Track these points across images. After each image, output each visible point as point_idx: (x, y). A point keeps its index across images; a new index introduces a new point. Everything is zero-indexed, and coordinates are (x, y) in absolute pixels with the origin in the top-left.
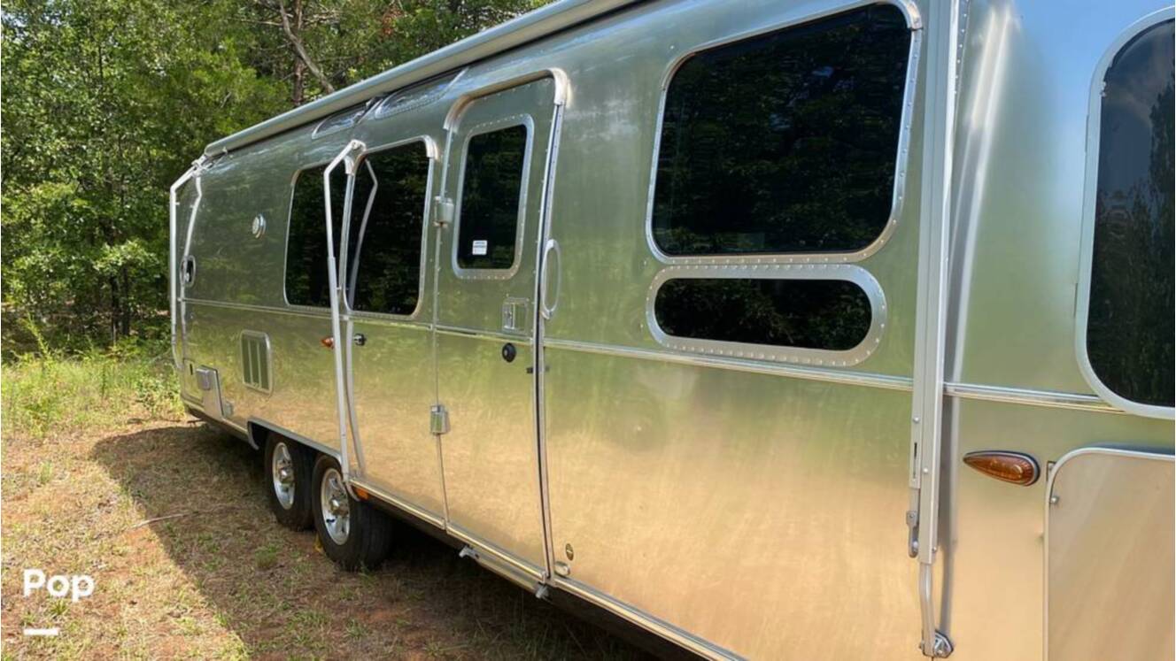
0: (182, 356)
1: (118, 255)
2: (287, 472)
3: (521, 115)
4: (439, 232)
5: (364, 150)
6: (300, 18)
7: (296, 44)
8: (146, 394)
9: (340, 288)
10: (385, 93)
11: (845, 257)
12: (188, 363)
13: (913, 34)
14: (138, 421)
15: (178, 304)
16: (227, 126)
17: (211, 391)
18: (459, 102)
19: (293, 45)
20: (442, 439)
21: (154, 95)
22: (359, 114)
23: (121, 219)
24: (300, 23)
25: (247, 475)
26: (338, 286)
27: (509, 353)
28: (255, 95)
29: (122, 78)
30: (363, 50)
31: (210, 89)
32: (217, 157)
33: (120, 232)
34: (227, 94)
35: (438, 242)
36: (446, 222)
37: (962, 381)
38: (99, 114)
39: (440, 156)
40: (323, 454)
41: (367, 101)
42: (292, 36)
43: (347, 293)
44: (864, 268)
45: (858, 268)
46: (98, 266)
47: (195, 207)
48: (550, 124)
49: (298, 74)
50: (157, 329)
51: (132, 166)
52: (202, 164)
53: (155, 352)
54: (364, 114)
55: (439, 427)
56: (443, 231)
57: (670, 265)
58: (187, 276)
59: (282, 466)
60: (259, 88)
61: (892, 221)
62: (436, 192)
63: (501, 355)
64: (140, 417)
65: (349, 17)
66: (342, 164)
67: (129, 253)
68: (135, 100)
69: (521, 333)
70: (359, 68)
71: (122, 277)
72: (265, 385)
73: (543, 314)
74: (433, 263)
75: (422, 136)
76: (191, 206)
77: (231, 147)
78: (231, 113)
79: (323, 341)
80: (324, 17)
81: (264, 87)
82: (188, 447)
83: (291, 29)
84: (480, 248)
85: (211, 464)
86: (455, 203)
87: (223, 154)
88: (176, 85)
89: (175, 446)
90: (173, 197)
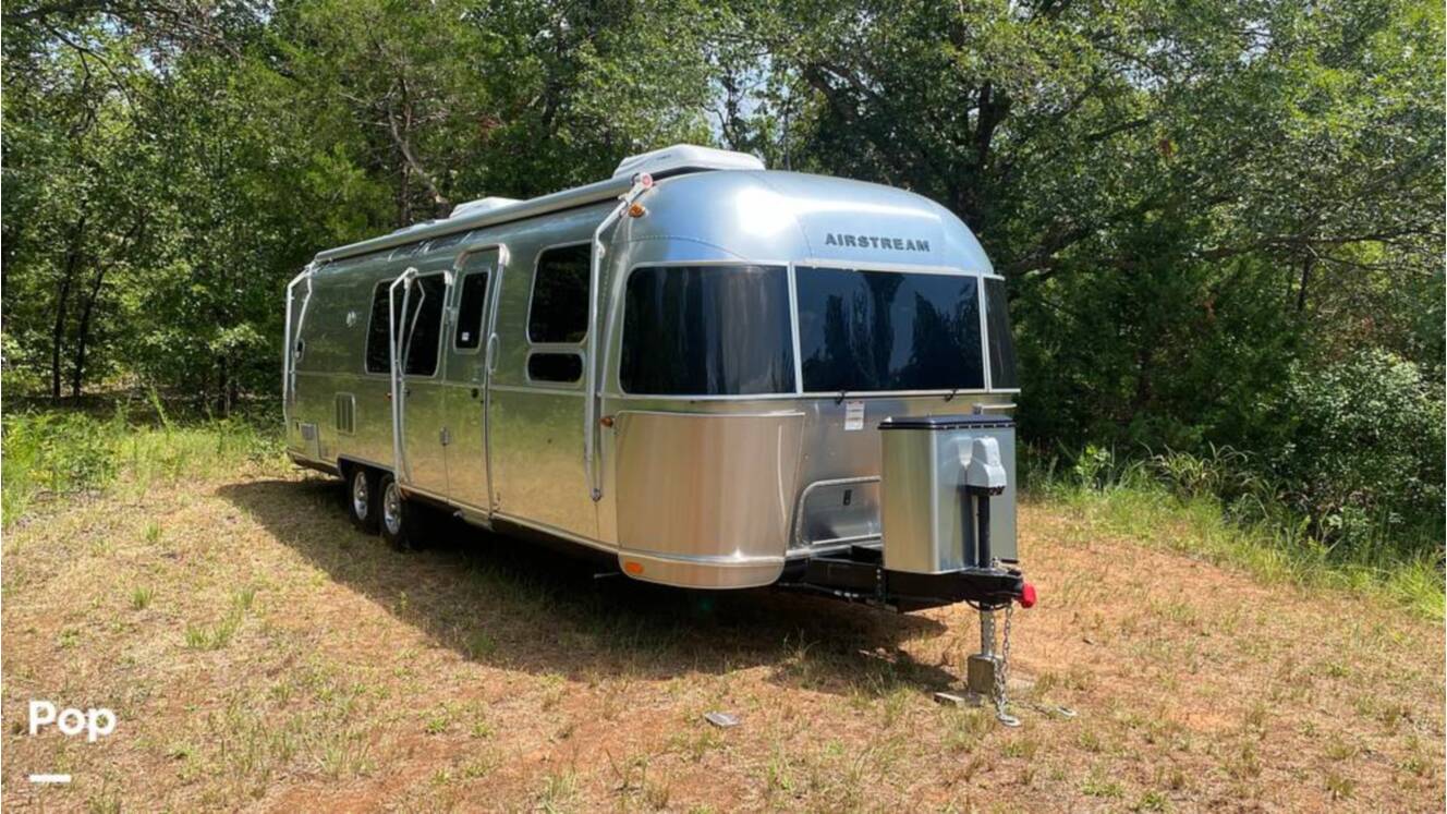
0: (291, 416)
1: (232, 337)
2: (363, 492)
3: (485, 267)
4: (448, 327)
5: (417, 274)
6: (408, 120)
7: (402, 145)
9: (397, 361)
12: (295, 421)
14: (251, 477)
15: (290, 376)
16: (336, 222)
17: (311, 441)
18: (462, 254)
19: (399, 146)
20: (446, 447)
21: (270, 190)
22: (416, 250)
23: (234, 303)
24: (408, 125)
26: (396, 359)
27: (475, 393)
28: (363, 193)
29: (242, 173)
31: (322, 188)
32: (325, 263)
33: (233, 316)
34: (337, 192)
35: (447, 333)
36: (452, 321)
39: (451, 283)
40: (386, 472)
42: (399, 138)
43: (402, 363)
45: (581, 349)
46: (214, 346)
47: (306, 301)
48: (497, 273)
49: (405, 171)
52: (314, 268)
54: (419, 250)
55: (445, 440)
56: (450, 326)
57: (534, 347)
58: (297, 354)
59: (360, 489)
60: (366, 187)
62: (448, 304)
63: (471, 395)
64: (252, 473)
66: (402, 283)
67: (242, 335)
69: (478, 382)
71: (232, 358)
72: (350, 430)
73: (489, 372)
74: (444, 345)
75: (444, 271)
76: (303, 300)
77: (336, 257)
78: (340, 210)
79: (385, 395)
80: (431, 118)
81: (372, 186)
83: (399, 129)
84: (465, 336)
86: (456, 311)
87: (328, 262)
88: (290, 180)
90: (290, 292)
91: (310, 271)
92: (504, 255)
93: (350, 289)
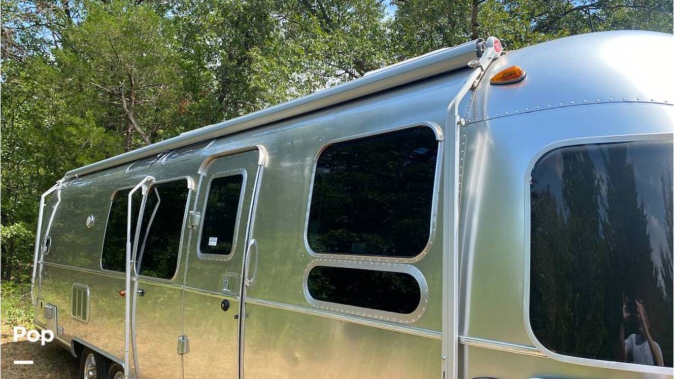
0: (37, 297)
1: (8, 232)
2: (93, 373)
3: (241, 169)
4: (191, 231)
5: (154, 182)
6: (133, 101)
7: (129, 114)
8: (13, 319)
9: (132, 261)
10: (168, 150)
11: (406, 260)
12: (40, 301)
13: (439, 143)
14: (6, 336)
15: (38, 265)
16: (84, 159)
17: (51, 320)
18: (208, 159)
19: (127, 116)
20: (184, 357)
21: (43, 139)
22: (153, 161)
23: (13, 210)
24: (133, 104)
25: (69, 373)
26: (131, 260)
27: (226, 306)
28: (103, 142)
29: (25, 129)
30: (168, 120)
31: (76, 138)
32: (72, 179)
33: (12, 217)
34: (86, 141)
35: (190, 237)
36: (195, 226)
37: (469, 336)
38: (8, 149)
39: (195, 188)
40: (115, 362)
41: (160, 153)
42: (127, 111)
43: (136, 264)
44: (416, 266)
45: (413, 267)
47: (55, 208)
48: (256, 175)
49: (130, 131)
50: (28, 277)
51: (24, 180)
52: (63, 183)
53: (24, 291)
54: (156, 161)
55: (182, 350)
56: (193, 230)
57: (316, 258)
58: (45, 248)
59: (90, 369)
60: (105, 138)
61: (430, 242)
62: (191, 208)
63: (221, 307)
64: (7, 334)
65: (162, 101)
66: (140, 189)
67: (15, 230)
68: (31, 142)
69: (232, 293)
70: (164, 130)
71: (9, 245)
72: (84, 318)
73: (246, 283)
74: (186, 249)
75: (186, 177)
76: (53, 207)
77: (81, 174)
78: (87, 152)
79: (120, 293)
80: (147, 101)
81: (108, 138)
82: (35, 354)
83: (127, 106)
84: (213, 242)
85: (47, 365)
86: (201, 215)
87: (75, 177)
88: (56, 135)
89: (26, 353)
90: (43, 200)
91: (60, 186)
92: (264, 157)
93: (90, 199)
